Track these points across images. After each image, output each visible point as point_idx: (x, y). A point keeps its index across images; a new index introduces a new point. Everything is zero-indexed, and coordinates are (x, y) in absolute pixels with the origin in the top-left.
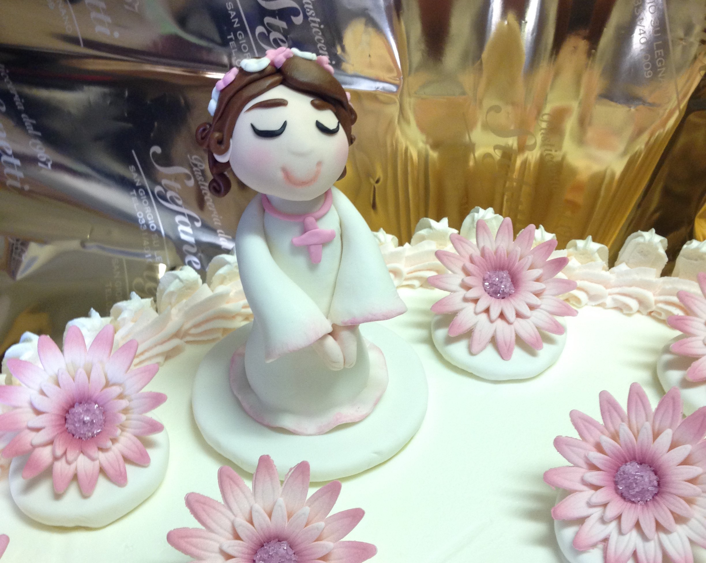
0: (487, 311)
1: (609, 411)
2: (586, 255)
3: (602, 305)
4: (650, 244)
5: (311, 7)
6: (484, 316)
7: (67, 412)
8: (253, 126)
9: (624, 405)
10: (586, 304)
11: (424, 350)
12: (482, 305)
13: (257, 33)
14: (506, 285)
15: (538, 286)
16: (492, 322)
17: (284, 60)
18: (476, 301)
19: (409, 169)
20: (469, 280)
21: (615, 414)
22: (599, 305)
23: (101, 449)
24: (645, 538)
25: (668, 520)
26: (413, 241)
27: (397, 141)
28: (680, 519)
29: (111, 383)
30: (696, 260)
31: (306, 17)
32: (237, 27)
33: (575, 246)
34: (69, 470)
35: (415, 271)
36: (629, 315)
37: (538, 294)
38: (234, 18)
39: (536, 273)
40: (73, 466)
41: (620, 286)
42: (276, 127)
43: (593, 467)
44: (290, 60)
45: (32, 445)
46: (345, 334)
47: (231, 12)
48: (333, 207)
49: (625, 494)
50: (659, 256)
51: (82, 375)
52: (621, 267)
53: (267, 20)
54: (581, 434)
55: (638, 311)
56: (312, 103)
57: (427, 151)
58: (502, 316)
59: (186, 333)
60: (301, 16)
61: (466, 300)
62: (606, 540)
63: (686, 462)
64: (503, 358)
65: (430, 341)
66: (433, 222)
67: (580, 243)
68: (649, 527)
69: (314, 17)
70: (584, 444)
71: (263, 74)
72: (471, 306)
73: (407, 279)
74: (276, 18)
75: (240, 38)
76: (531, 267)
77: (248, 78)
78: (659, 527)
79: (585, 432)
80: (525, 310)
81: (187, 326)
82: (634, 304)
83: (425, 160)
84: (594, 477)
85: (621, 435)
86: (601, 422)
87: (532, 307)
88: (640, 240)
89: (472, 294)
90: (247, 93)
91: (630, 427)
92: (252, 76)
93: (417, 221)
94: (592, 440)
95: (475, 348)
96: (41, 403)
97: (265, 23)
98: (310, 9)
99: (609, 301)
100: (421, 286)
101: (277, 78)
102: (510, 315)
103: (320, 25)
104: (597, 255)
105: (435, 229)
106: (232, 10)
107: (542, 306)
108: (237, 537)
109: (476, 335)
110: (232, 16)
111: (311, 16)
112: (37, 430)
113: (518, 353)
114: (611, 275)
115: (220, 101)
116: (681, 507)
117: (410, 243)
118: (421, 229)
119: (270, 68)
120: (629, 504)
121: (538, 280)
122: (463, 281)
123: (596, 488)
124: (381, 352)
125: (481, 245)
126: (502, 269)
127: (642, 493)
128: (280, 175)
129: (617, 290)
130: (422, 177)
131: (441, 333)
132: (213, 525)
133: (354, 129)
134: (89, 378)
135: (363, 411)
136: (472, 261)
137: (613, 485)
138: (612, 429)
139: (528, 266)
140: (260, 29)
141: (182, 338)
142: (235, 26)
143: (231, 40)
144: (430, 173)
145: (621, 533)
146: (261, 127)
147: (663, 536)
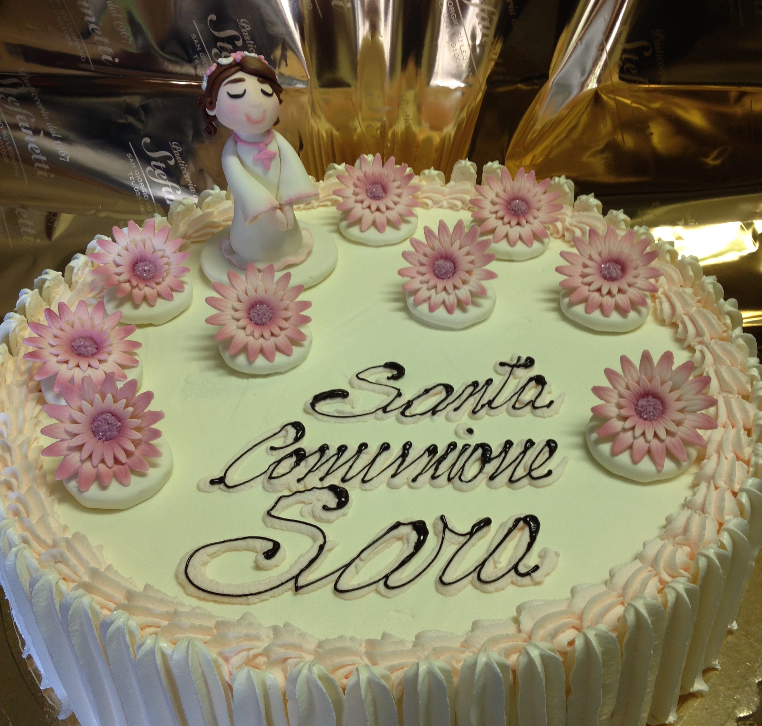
0: (369, 207)
1: (429, 235)
2: (430, 179)
3: (441, 207)
4: (465, 166)
5: (247, 34)
6: (367, 211)
7: (134, 266)
8: (228, 93)
9: (436, 232)
10: (432, 207)
11: (335, 236)
12: (366, 204)
13: (213, 53)
14: (379, 192)
15: (399, 191)
16: (372, 212)
17: (241, 58)
18: (362, 202)
19: (322, 144)
20: (357, 190)
21: (432, 237)
22: (440, 207)
23: (157, 284)
24: (448, 294)
25: (459, 283)
26: (324, 179)
27: (312, 127)
28: (464, 282)
29: (156, 250)
30: (491, 174)
31: (244, 41)
32: (199, 50)
33: (424, 174)
34: (142, 293)
35: (327, 196)
36: (457, 210)
37: (399, 196)
38: (197, 44)
39: (397, 184)
40: (143, 291)
41: (451, 194)
42: (241, 92)
43: (422, 264)
44: (244, 58)
45: (119, 281)
46: (287, 208)
47: (195, 41)
48: (274, 140)
49: (439, 275)
50: (471, 173)
51: (140, 245)
52: (452, 183)
53: (219, 44)
54: (415, 249)
55: (462, 208)
56: (258, 80)
57: (332, 130)
58: (378, 210)
59: (190, 238)
60: (241, 41)
61: (356, 201)
62: (430, 298)
63: (468, 254)
64: (380, 232)
65: (339, 231)
66: (336, 166)
67: (426, 172)
68: (450, 288)
69: (250, 41)
70: (417, 254)
71: (230, 66)
72: (359, 206)
73: (322, 202)
74: (225, 43)
75: (202, 57)
76: (394, 181)
77: (222, 69)
78: (455, 287)
79: (418, 248)
80: (391, 205)
81: (191, 231)
82: (459, 204)
83: (331, 137)
84: (423, 269)
85: (435, 247)
86: (426, 243)
87: (396, 204)
88: (460, 165)
89: (359, 198)
90: (223, 76)
91: (440, 243)
92: (225, 67)
93: (327, 166)
94: (421, 252)
95: (364, 228)
96: (119, 260)
97: (218, 46)
98: (247, 36)
99: (445, 204)
100: (332, 205)
101: (237, 68)
102: (383, 208)
103: (254, 46)
104: (437, 178)
105: (338, 170)
106: (195, 39)
107: (401, 202)
108: (239, 301)
109: (364, 220)
110: (196, 43)
111: (248, 40)
112: (119, 274)
113: (388, 229)
114: (446, 189)
115: (208, 82)
116: (465, 276)
117: (323, 180)
118: (329, 170)
119: (233, 63)
120: (441, 280)
121: (398, 188)
122: (354, 190)
123: (423, 274)
124: (308, 230)
125: (363, 170)
126: (377, 183)
127: (446, 273)
128: (244, 118)
129: (449, 197)
130: (330, 149)
131: (344, 224)
132: (227, 296)
133: (282, 96)
134: (144, 246)
135: (301, 258)
136: (358, 179)
137: (433, 272)
138: (431, 245)
139: (392, 180)
140: (215, 51)
141: (188, 239)
142: (198, 49)
143: (196, 59)
144: (335, 145)
145: (437, 293)
146: (233, 93)
147: (457, 291)
